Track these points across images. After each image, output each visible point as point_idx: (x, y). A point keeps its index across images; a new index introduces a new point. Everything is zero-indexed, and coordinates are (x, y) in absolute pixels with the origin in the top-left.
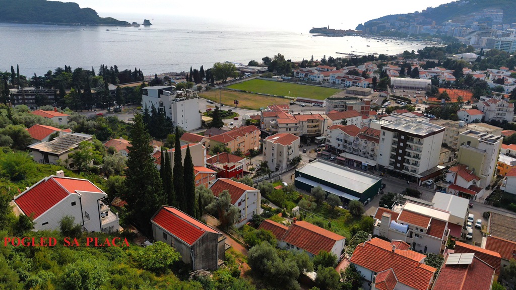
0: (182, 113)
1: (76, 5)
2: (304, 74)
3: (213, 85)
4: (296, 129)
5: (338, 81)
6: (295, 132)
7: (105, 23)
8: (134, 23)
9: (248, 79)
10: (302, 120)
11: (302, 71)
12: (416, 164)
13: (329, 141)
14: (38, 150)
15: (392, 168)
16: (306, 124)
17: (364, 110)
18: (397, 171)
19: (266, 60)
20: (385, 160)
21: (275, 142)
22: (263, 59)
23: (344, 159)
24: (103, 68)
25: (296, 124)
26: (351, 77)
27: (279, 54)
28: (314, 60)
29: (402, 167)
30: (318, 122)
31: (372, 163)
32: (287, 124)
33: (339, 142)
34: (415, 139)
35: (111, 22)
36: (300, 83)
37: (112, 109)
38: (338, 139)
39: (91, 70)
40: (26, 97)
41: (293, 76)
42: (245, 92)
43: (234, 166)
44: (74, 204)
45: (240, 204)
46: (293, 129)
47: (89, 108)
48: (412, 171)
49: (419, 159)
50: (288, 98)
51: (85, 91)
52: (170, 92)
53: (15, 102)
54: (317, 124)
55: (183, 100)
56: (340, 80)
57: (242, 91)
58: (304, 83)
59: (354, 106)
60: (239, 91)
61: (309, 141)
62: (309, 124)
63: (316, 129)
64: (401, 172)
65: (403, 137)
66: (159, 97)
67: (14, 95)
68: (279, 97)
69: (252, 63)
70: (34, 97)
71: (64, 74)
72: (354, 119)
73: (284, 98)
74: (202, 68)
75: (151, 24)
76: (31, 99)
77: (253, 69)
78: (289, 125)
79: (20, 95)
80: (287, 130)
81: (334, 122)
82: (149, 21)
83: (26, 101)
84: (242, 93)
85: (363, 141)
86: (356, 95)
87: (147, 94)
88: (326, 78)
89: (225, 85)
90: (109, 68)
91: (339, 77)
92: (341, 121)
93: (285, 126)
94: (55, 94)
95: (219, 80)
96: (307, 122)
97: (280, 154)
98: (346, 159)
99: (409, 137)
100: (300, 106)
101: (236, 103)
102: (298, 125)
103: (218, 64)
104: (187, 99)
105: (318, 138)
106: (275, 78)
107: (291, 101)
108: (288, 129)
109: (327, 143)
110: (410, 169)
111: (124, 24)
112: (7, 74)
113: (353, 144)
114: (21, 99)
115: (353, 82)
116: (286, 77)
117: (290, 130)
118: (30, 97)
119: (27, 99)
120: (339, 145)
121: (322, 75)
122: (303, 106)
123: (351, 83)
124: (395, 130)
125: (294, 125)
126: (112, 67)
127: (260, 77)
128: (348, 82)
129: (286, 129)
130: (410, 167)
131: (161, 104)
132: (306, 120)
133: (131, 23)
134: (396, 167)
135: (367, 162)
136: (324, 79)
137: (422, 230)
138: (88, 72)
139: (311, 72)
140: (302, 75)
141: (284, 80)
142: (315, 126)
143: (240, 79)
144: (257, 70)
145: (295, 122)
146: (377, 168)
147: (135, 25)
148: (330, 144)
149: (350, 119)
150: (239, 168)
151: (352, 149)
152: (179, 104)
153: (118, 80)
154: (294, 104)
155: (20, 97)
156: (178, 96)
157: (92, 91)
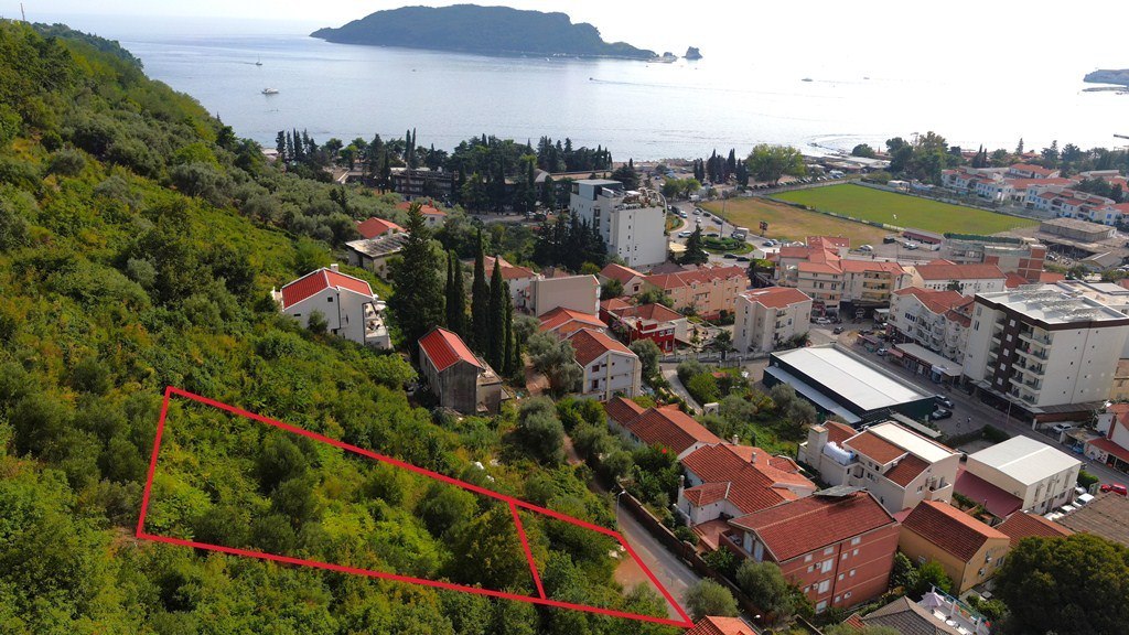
0: (630, 233)
1: (565, 17)
2: (967, 182)
3: (742, 190)
4: (834, 287)
5: (1045, 202)
6: (832, 292)
7: (610, 54)
8: (666, 54)
9: (829, 184)
10: (852, 271)
11: (964, 173)
12: (1034, 384)
13: (893, 318)
14: (352, 249)
15: (987, 385)
16: (860, 280)
17: (1027, 269)
18: (995, 392)
19: (895, 144)
20: (976, 366)
21: (753, 299)
22: (888, 143)
23: (901, 355)
24: (545, 142)
25: (835, 276)
26: (1078, 196)
27: (929, 133)
28: (1026, 150)
29: (1008, 387)
30: (889, 277)
31: (952, 370)
32: (815, 274)
33: (910, 322)
34: (1037, 330)
35: (624, 52)
36: (945, 200)
37: (532, 215)
38: (908, 316)
39: (526, 144)
40: (411, 182)
41: (939, 183)
42: (803, 207)
43: (654, 326)
44: (330, 300)
45: (596, 369)
46: (828, 286)
47: (499, 210)
48: (1026, 398)
49: (1042, 373)
50: (890, 230)
51: (496, 179)
52: (612, 192)
53: (397, 189)
54: (884, 282)
55: (634, 208)
56: (1050, 201)
57: (797, 206)
58: (956, 202)
59: (1001, 256)
60: (791, 205)
61: (860, 314)
62: (868, 280)
63: (884, 291)
64: (1002, 396)
65: (1013, 323)
66: (595, 199)
67: (396, 177)
68: (871, 224)
69: (861, 151)
70: (422, 183)
71: (478, 149)
72: (984, 283)
73: (881, 227)
74: (732, 154)
75: (701, 57)
76: (417, 186)
77: (856, 163)
78: (820, 277)
79: (404, 178)
80: (815, 286)
81: (928, 283)
82: (697, 49)
83: (411, 189)
84: (794, 209)
85: (954, 324)
86: (1062, 236)
87: (577, 193)
88: (1019, 194)
89: (773, 191)
90: (554, 143)
91: (1049, 194)
92: (946, 283)
93: (811, 276)
94: (452, 181)
95: (763, 181)
96: (863, 276)
97: (759, 322)
98: (905, 355)
99: (1025, 324)
100: (905, 247)
101: (764, 227)
102: (840, 279)
103: (763, 147)
104: (643, 206)
105: (879, 311)
106: (894, 186)
107: (889, 236)
108: (818, 285)
109: (890, 321)
110: (1021, 393)
111: (646, 56)
112: (401, 142)
113: (933, 329)
114: (404, 185)
115: (1082, 209)
116: (920, 186)
117: (821, 286)
118: (417, 183)
119: (414, 186)
120: (910, 329)
121: (1011, 187)
122: (910, 248)
123: (1076, 210)
124: (999, 307)
125: (830, 278)
126: (559, 142)
127: (862, 180)
128: (1069, 207)
129: (812, 283)
130: (1022, 388)
131: (597, 213)
132: (862, 270)
133: (661, 55)
134: (995, 386)
135: (942, 367)
136: (1013, 197)
137: (877, 468)
138: (521, 148)
139: (986, 178)
140: (962, 184)
141: (912, 191)
142: (883, 286)
143: (814, 181)
144: (862, 166)
145: (834, 272)
146: (961, 381)
147: (669, 57)
148: (895, 324)
149: (973, 282)
150: (666, 331)
151: (930, 339)
152: (624, 214)
153: (563, 166)
154: (892, 241)
155: (403, 182)
156: (628, 200)
157: (507, 182)
